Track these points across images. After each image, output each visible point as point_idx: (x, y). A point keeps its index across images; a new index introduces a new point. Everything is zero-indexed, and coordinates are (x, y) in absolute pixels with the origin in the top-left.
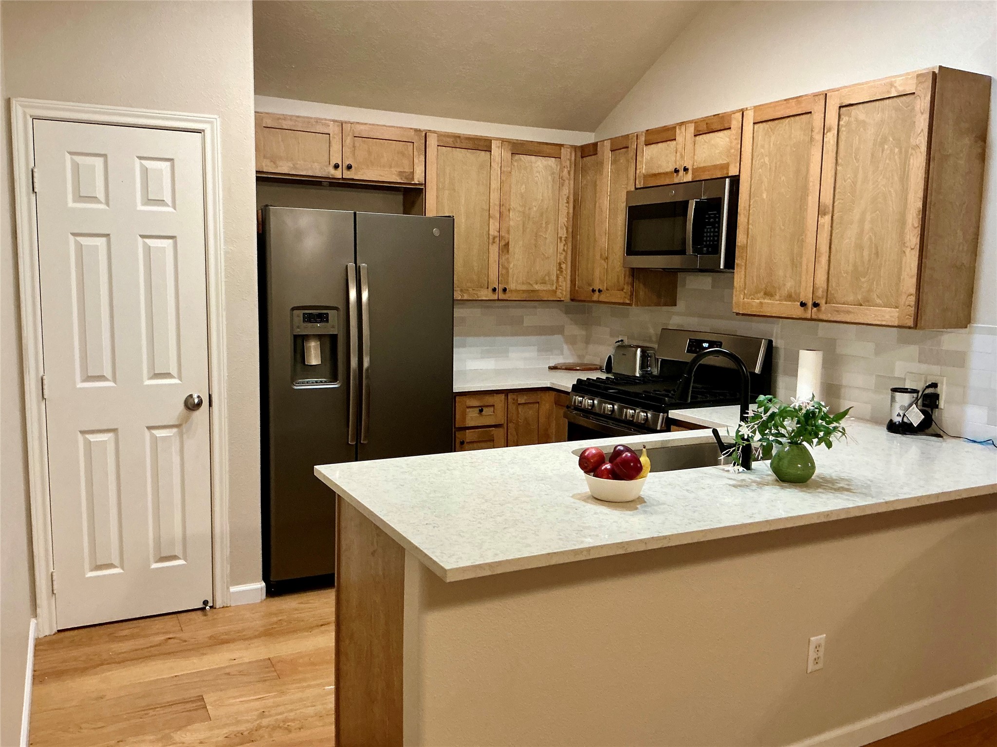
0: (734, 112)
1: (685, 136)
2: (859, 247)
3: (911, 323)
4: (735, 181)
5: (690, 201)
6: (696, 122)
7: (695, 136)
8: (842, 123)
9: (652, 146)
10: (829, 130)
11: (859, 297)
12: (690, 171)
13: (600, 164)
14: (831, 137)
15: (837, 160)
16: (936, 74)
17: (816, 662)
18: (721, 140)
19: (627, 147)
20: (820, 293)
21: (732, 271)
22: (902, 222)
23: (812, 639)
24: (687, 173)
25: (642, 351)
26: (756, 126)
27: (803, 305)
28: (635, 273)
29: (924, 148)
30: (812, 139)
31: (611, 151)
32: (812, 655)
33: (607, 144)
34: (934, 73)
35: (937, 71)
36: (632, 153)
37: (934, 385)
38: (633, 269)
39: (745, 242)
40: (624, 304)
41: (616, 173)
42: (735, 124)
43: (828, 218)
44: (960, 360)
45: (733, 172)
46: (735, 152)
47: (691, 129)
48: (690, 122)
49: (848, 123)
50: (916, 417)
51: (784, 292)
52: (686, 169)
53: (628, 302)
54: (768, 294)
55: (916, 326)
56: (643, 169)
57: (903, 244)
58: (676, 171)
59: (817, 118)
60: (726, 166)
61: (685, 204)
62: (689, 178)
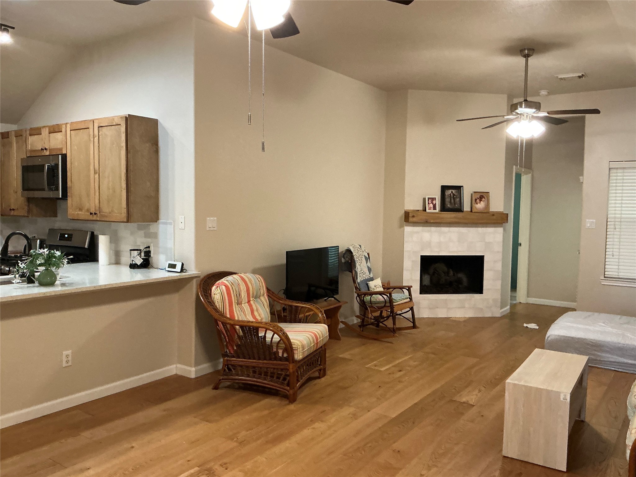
0: (63, 124)
1: (45, 132)
2: (109, 189)
3: (125, 220)
4: (64, 157)
5: (45, 165)
6: (49, 127)
7: (49, 133)
8: (100, 134)
9: (32, 136)
10: (96, 137)
11: (110, 210)
12: (48, 150)
13: (11, 144)
14: (96, 139)
15: (99, 150)
16: (127, 118)
17: (67, 362)
18: (59, 136)
19: (22, 136)
20: (97, 208)
21: (66, 198)
22: (121, 177)
23: (64, 352)
24: (47, 151)
25: (40, 241)
26: (71, 131)
27: (91, 214)
28: (29, 200)
29: (125, 148)
30: (90, 140)
31: (16, 137)
32: (64, 359)
33: (13, 133)
34: (126, 117)
35: (127, 116)
36: (24, 139)
37: (149, 247)
38: (29, 198)
39: (71, 185)
40: (24, 216)
41: (18, 148)
42: (63, 130)
43: (98, 175)
44: (155, 236)
45: (64, 152)
46: (64, 143)
47: (47, 129)
48: (47, 126)
49: (102, 134)
50: (139, 261)
51: (86, 208)
52: (46, 149)
53: (26, 215)
54: (80, 210)
55: (128, 222)
56: (29, 147)
57: (121, 187)
58: (42, 149)
59: (91, 130)
60: (61, 149)
61: (43, 166)
62: (47, 153)
